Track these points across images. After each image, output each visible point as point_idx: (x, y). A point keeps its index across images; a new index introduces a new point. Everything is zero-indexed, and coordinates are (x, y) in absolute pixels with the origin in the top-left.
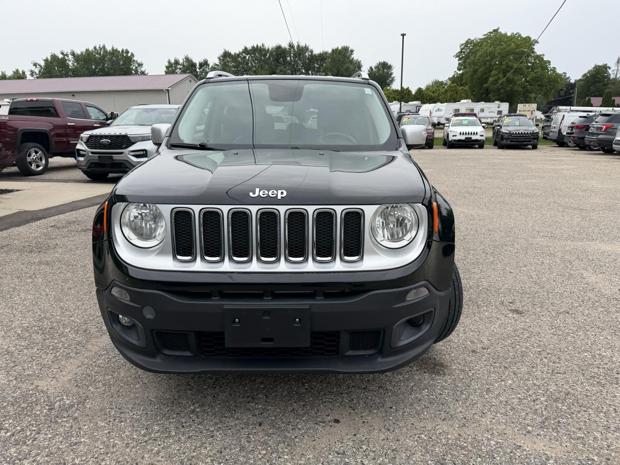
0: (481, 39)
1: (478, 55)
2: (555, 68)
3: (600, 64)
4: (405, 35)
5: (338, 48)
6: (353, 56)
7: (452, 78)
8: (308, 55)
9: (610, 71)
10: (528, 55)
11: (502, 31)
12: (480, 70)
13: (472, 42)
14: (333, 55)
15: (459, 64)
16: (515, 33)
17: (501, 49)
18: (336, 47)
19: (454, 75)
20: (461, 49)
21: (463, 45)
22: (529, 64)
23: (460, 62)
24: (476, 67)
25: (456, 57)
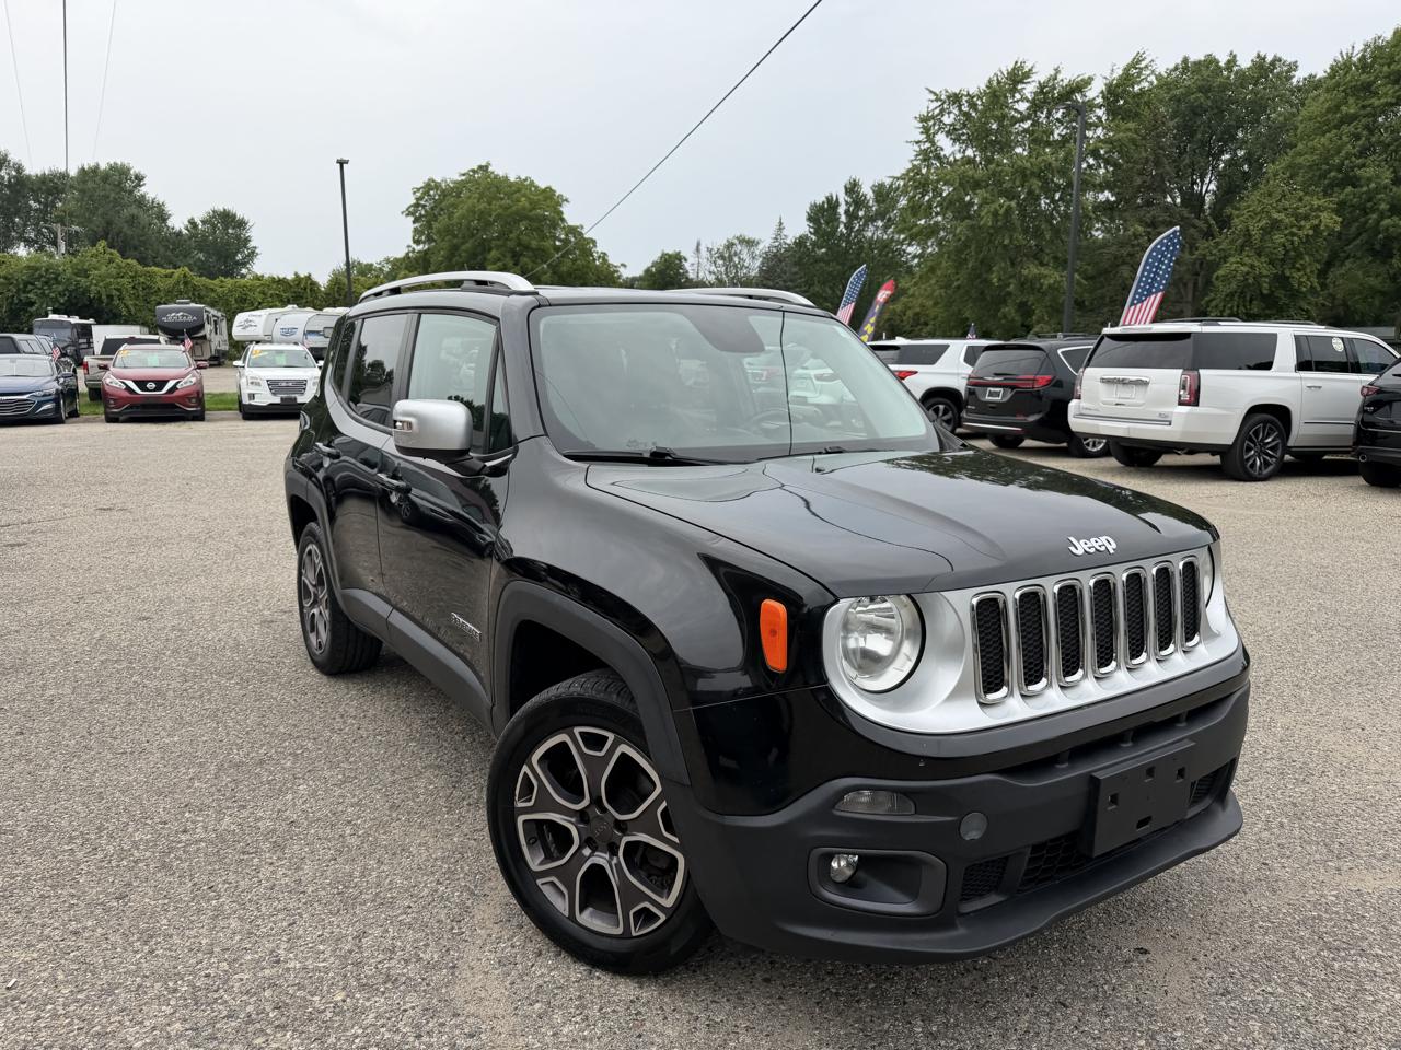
0: (455, 182)
1: (457, 215)
2: (605, 254)
3: (670, 251)
4: (347, 162)
5: (97, 167)
6: (143, 190)
7: (404, 258)
8: (7, 177)
9: (687, 265)
10: (554, 226)
11: (498, 169)
12: (463, 247)
13: (437, 186)
14: (85, 182)
15: (415, 230)
16: (523, 178)
17: (501, 206)
18: (92, 164)
19: (407, 254)
20: (417, 199)
21: (418, 190)
22: (558, 243)
23: (417, 225)
24: (455, 241)
25: (408, 215)
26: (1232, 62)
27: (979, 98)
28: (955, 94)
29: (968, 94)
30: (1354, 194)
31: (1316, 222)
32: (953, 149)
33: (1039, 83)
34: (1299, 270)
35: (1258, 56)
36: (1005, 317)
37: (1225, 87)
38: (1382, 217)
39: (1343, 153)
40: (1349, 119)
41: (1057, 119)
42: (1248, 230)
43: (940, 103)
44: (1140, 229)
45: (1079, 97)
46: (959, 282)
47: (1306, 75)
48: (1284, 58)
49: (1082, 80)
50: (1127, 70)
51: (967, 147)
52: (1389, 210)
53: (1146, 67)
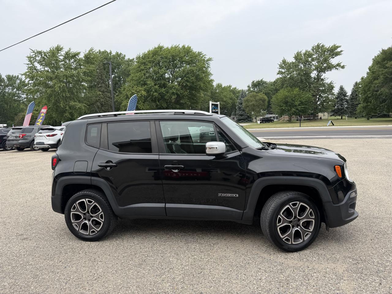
26: (111, 53)
27: (47, 53)
28: (40, 51)
29: (44, 52)
30: (147, 87)
31: (141, 93)
32: (41, 67)
33: (66, 52)
34: (139, 104)
35: (117, 52)
36: (66, 116)
37: (110, 59)
38: (153, 93)
39: (143, 78)
40: (143, 70)
41: (72, 62)
42: (127, 94)
43: (35, 53)
44: (101, 93)
45: (77, 57)
46: (50, 106)
47: (128, 58)
48: (122, 53)
49: (78, 53)
50: (89, 51)
51: (45, 67)
52: (155, 91)
53: (94, 51)
